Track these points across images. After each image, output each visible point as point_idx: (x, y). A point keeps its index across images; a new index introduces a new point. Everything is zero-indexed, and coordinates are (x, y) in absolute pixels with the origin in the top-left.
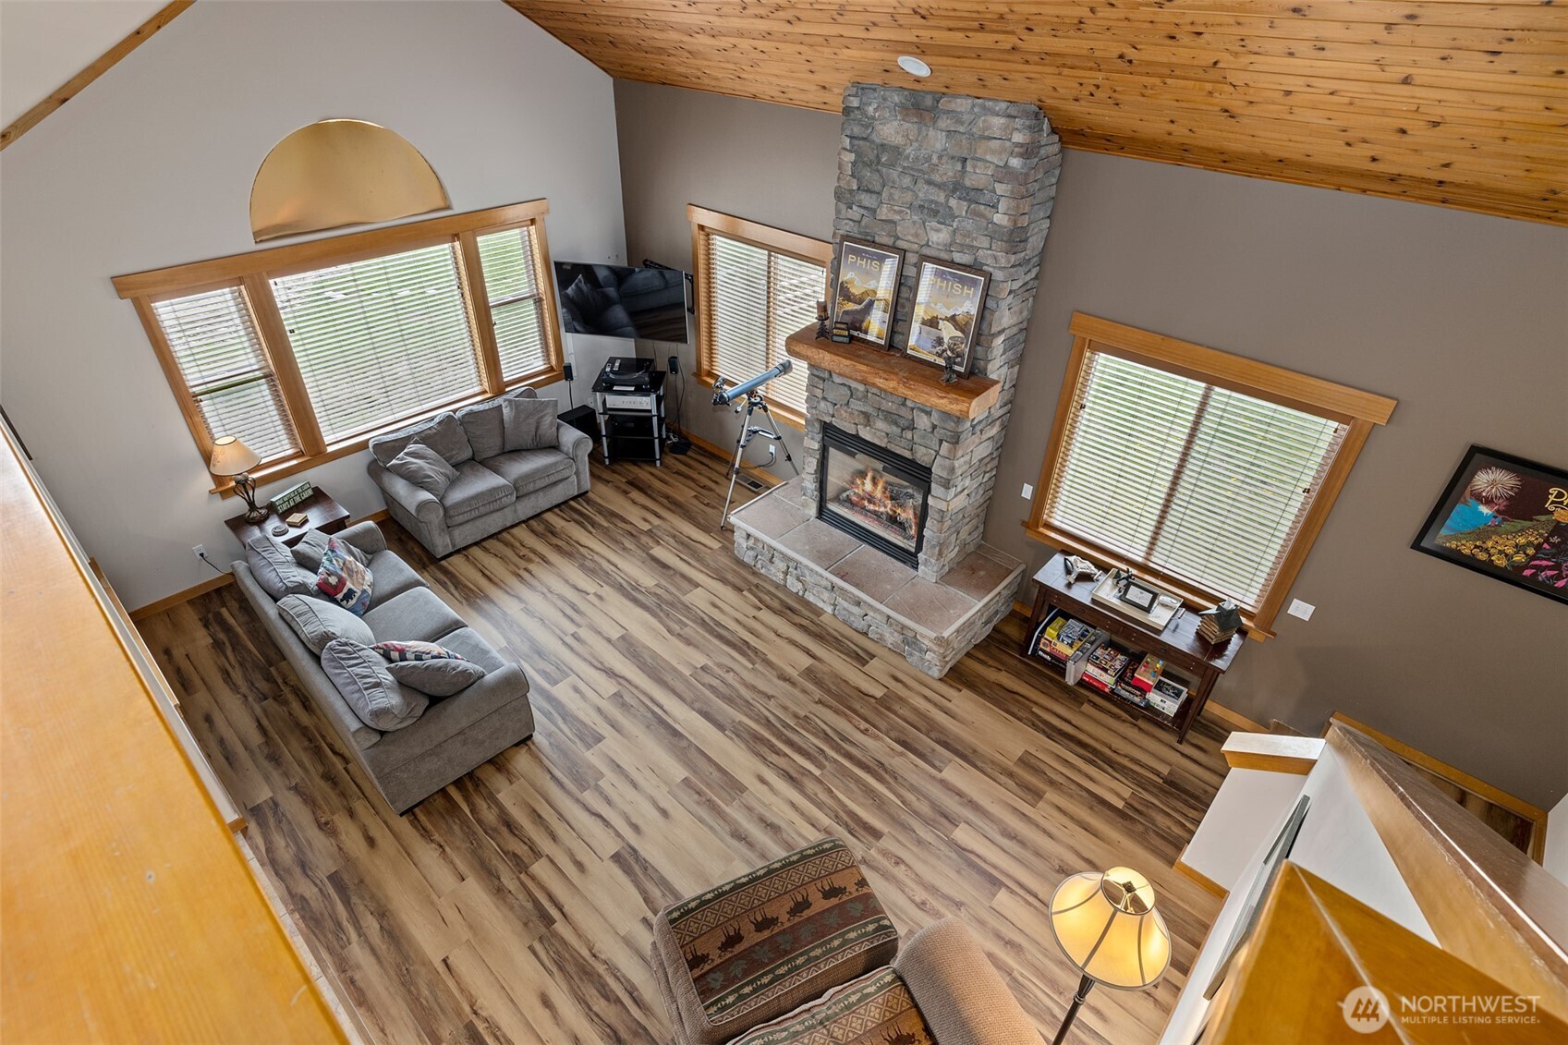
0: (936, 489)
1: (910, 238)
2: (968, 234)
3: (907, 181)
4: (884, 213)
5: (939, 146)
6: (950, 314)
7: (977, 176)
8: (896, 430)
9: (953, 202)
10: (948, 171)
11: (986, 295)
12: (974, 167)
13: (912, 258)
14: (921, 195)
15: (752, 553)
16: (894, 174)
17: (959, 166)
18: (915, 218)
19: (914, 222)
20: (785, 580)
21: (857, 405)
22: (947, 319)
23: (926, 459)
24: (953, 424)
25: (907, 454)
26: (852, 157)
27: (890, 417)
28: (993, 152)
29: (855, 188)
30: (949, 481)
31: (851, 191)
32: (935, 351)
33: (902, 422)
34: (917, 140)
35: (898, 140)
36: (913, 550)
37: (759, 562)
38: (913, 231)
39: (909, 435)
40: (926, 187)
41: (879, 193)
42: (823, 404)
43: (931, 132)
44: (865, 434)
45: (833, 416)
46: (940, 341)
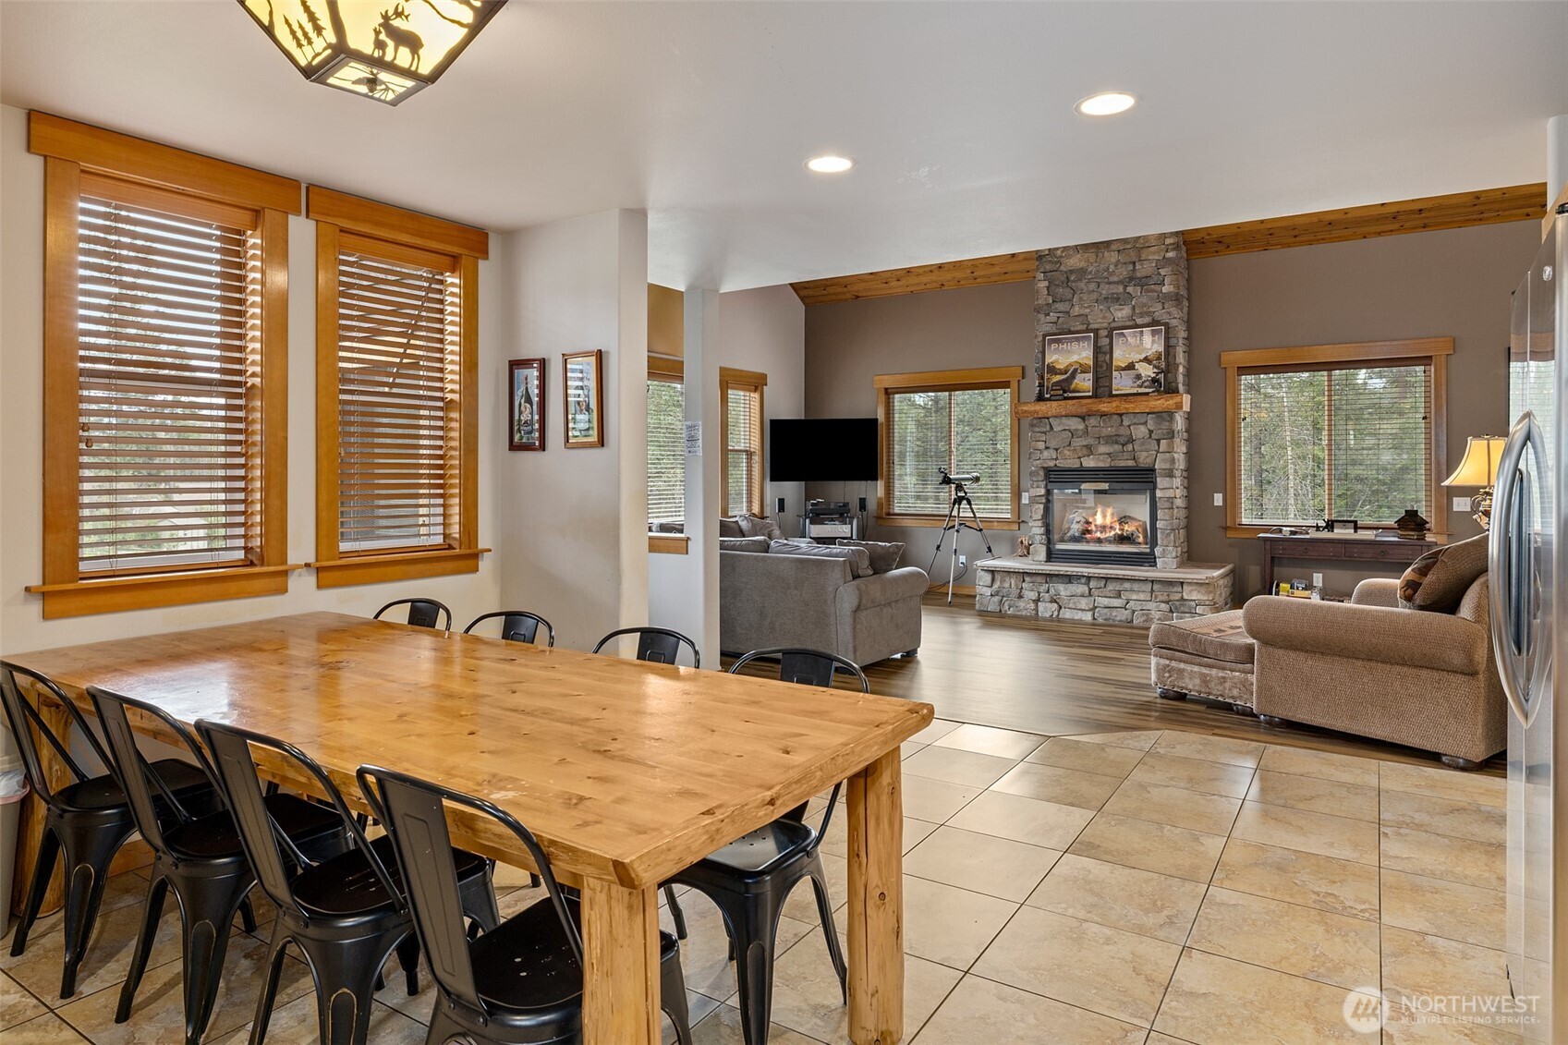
0: (1161, 482)
1: (1100, 320)
2: (1145, 305)
3: (1093, 286)
4: (1076, 310)
5: (1113, 260)
6: (1142, 357)
7: (1144, 269)
8: (1117, 447)
9: (1130, 289)
10: (1123, 272)
11: (1167, 339)
12: (1142, 265)
13: (1103, 333)
14: (1104, 292)
15: (996, 599)
16: (1082, 285)
17: (1131, 267)
18: (1101, 307)
19: (1101, 310)
20: (1036, 610)
21: (1078, 442)
22: (1141, 361)
23: (1148, 460)
24: (1167, 423)
25: (1131, 463)
26: (1046, 283)
27: (1111, 440)
28: (1154, 254)
29: (1051, 301)
30: (1171, 470)
31: (1048, 304)
32: (1136, 385)
33: (1122, 440)
34: (1096, 262)
35: (1083, 264)
36: (1148, 550)
37: (1006, 604)
38: (1101, 316)
39: (1130, 447)
40: (1107, 286)
41: (1071, 300)
42: (1046, 453)
43: (1106, 254)
44: (1089, 463)
45: (1057, 459)
46: (1139, 377)
